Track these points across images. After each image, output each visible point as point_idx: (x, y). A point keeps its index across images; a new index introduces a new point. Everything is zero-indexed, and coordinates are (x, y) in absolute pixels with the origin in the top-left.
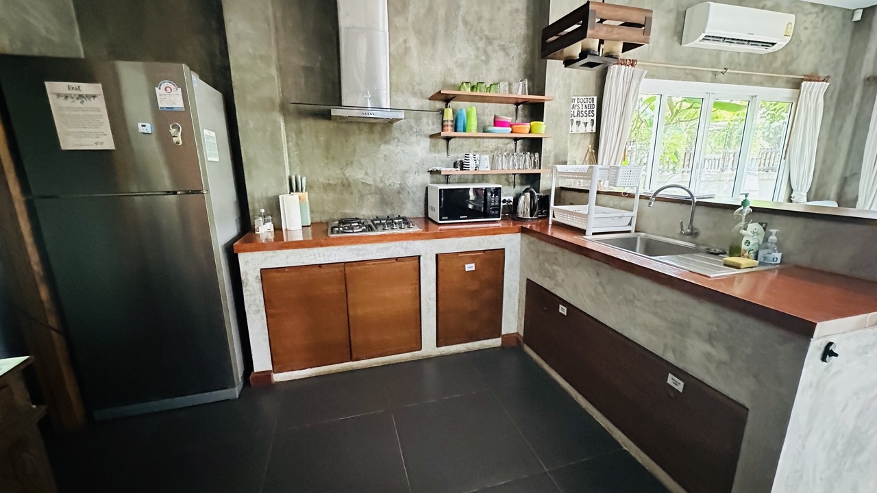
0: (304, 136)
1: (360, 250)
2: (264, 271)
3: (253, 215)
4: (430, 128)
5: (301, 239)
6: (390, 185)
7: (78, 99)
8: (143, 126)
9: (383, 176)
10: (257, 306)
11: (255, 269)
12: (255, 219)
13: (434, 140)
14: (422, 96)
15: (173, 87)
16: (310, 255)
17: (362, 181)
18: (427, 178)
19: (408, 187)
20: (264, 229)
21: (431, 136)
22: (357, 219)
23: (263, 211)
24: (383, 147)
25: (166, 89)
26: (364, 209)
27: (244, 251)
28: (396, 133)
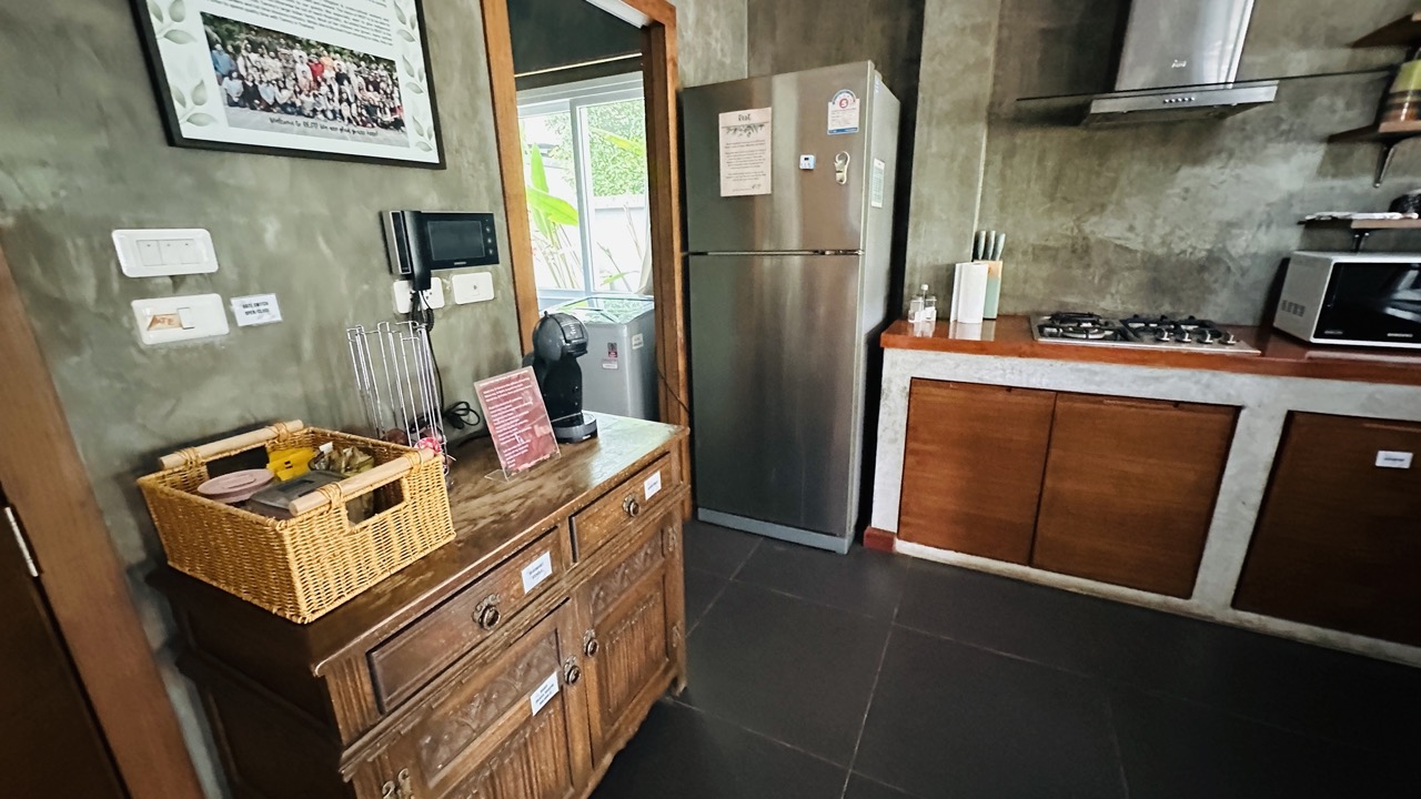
0: (1017, 160)
1: (1096, 373)
2: (915, 382)
3: (910, 294)
4: (1337, 117)
5: (977, 338)
6: (1184, 252)
7: (745, 131)
8: (806, 159)
9: (1172, 233)
10: (896, 433)
11: (904, 375)
12: (911, 299)
13: (1338, 148)
14: (1331, 41)
15: (850, 98)
16: (996, 368)
17: (1118, 242)
18: (1291, 239)
19: (1230, 257)
20: (922, 317)
21: (1332, 139)
22: (1091, 315)
23: (925, 287)
24: (1186, 171)
25: (841, 104)
26: (1108, 297)
27: (894, 346)
28: (1228, 140)
